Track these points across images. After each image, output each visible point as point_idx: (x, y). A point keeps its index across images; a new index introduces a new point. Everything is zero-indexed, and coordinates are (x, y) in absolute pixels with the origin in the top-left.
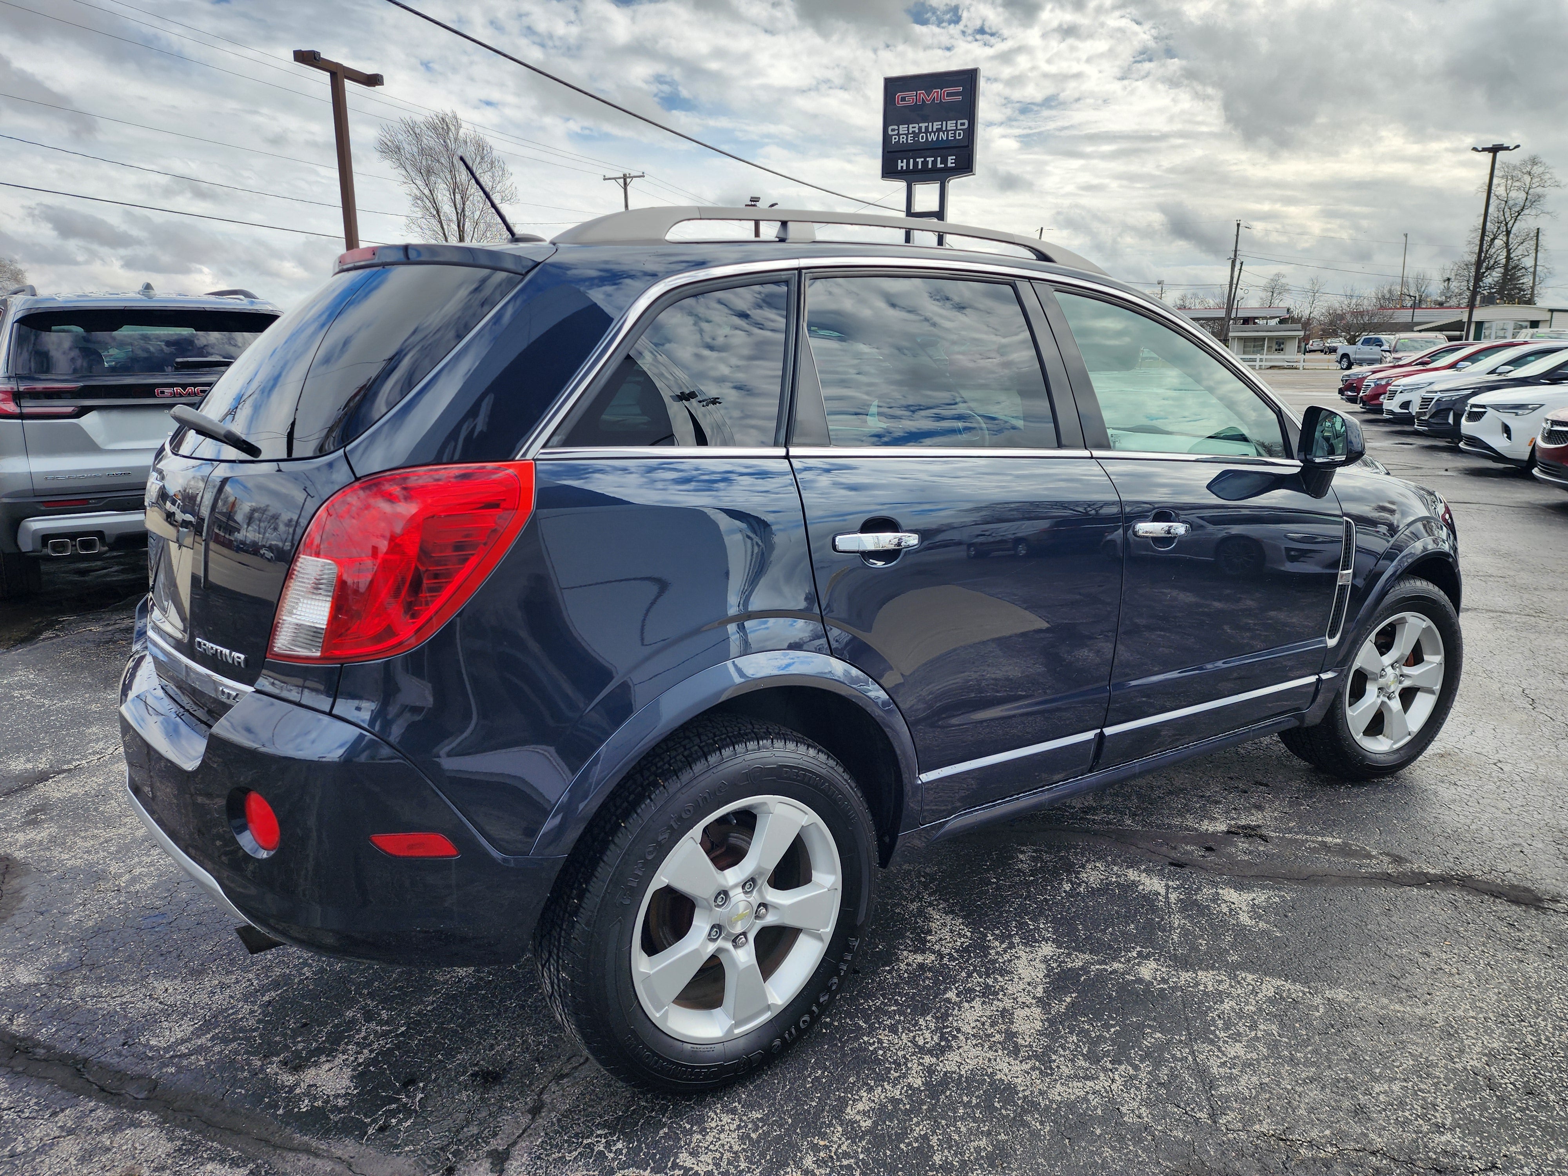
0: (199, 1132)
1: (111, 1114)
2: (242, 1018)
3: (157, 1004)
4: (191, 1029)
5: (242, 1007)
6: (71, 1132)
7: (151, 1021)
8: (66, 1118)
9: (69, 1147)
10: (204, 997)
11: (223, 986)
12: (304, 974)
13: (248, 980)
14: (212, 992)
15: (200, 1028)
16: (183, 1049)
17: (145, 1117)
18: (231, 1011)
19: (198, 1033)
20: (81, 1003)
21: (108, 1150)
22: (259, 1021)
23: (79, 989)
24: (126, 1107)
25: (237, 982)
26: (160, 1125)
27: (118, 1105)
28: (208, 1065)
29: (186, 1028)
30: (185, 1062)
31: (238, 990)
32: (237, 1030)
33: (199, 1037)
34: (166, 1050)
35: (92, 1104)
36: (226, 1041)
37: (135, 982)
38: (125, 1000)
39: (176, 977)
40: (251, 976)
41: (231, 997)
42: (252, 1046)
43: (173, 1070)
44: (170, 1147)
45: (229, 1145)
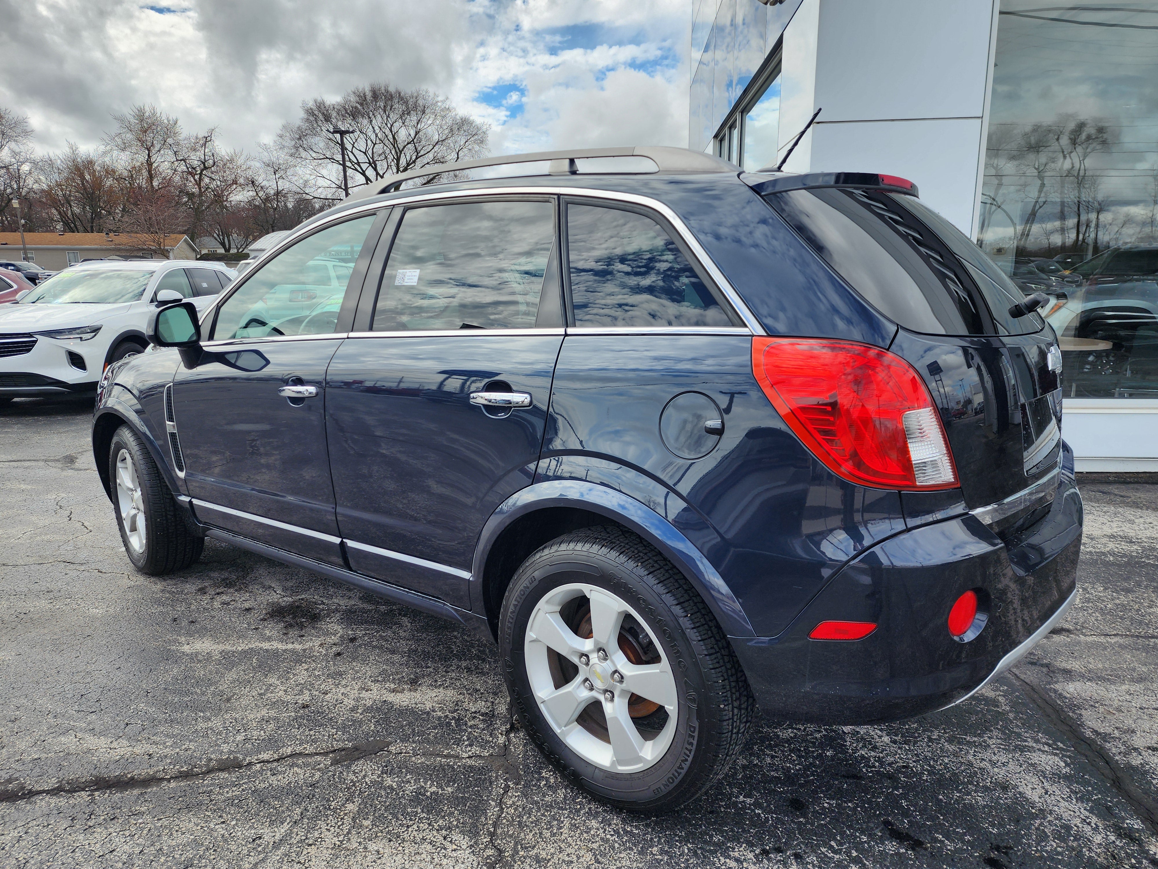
0: (1064, 711)
1: (1108, 745)
2: (999, 739)
3: (1045, 784)
4: (1034, 754)
5: (994, 744)
6: (1135, 749)
7: (1057, 777)
8: (1136, 761)
9: (1138, 741)
10: (1011, 766)
11: (994, 764)
12: (938, 735)
13: (975, 756)
14: (1004, 765)
15: (1029, 751)
16: (1046, 748)
17: (1088, 733)
18: (1002, 747)
19: (1031, 749)
20: (1101, 827)
21: (1117, 728)
22: (991, 731)
23: (1098, 839)
24: (1097, 745)
25: (983, 759)
26: (1082, 725)
27: (1102, 748)
28: (1038, 732)
29: (1036, 757)
30: (1051, 742)
31: (987, 755)
32: (1008, 735)
33: (1033, 747)
34: (1056, 755)
35: (1117, 758)
36: (1019, 735)
37: (1051, 812)
38: (1066, 803)
39: (1020, 793)
40: (971, 757)
41: (995, 754)
42: (1007, 723)
43: (1059, 744)
44: (1083, 712)
45: (1052, 699)
